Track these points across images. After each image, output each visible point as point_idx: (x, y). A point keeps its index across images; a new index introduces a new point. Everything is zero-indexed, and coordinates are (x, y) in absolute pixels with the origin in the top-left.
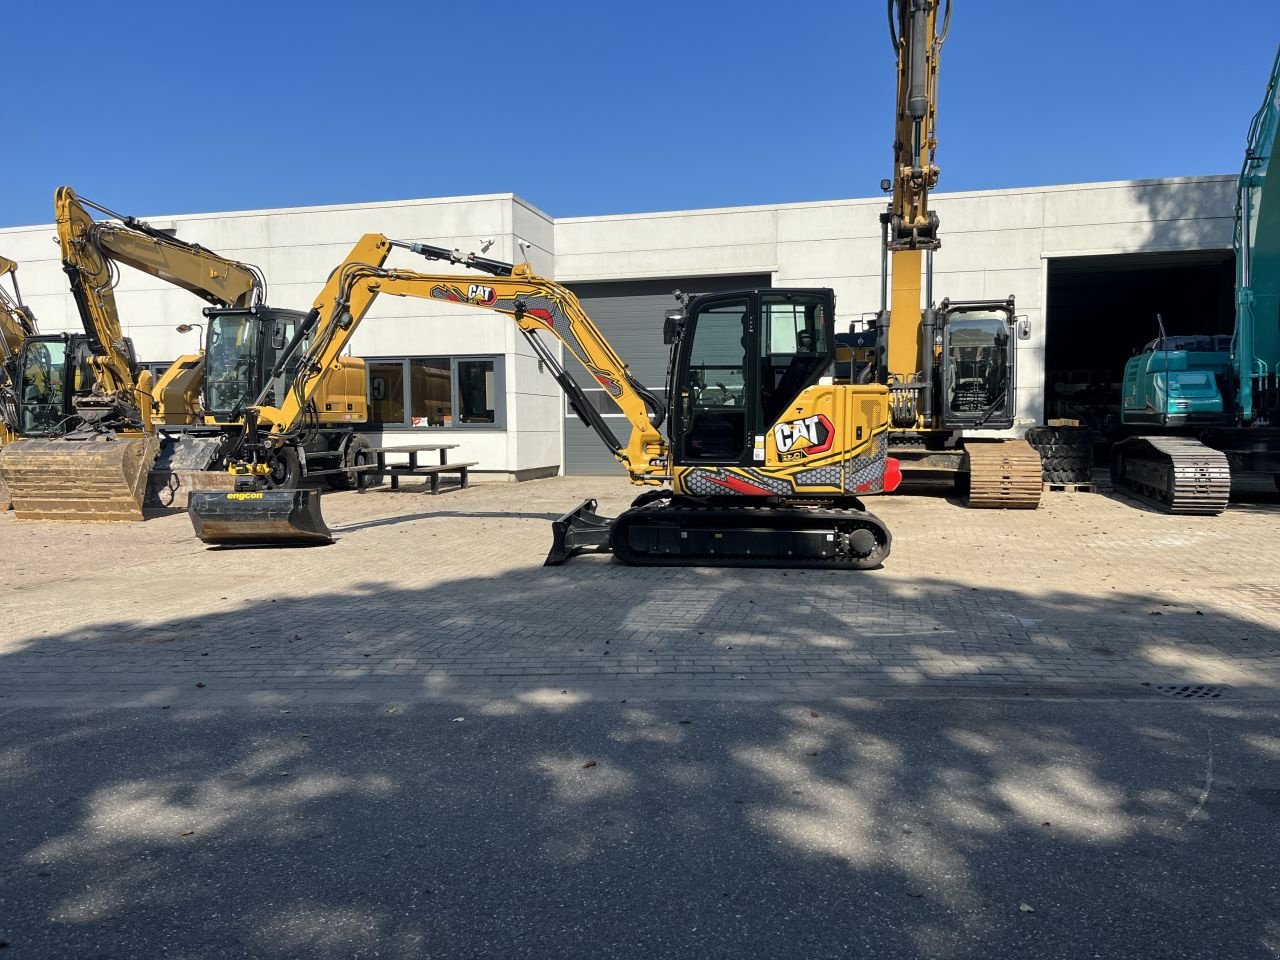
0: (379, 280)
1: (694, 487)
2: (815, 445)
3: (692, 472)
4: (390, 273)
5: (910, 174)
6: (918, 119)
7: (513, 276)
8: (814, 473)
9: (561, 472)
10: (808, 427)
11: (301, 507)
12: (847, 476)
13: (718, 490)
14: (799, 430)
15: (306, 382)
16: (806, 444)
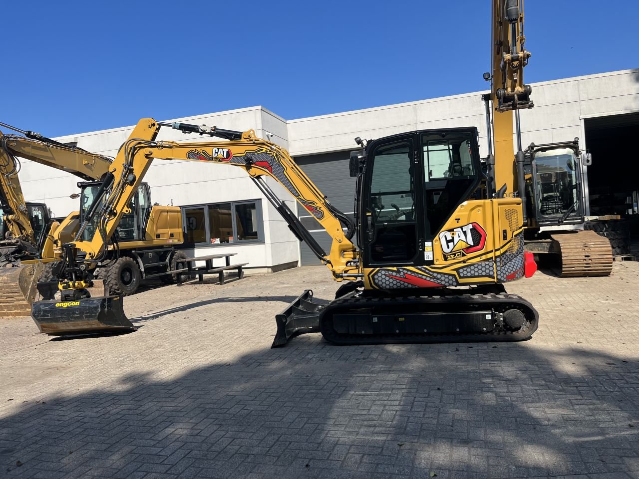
0: (151, 150)
1: (380, 283)
2: (471, 246)
3: (378, 272)
4: (158, 144)
5: (510, 58)
6: (513, 21)
7: (243, 139)
8: (472, 268)
9: (299, 264)
10: (465, 233)
11: (106, 310)
12: (499, 268)
13: (399, 284)
14: (458, 235)
15: (107, 223)
16: (464, 245)
